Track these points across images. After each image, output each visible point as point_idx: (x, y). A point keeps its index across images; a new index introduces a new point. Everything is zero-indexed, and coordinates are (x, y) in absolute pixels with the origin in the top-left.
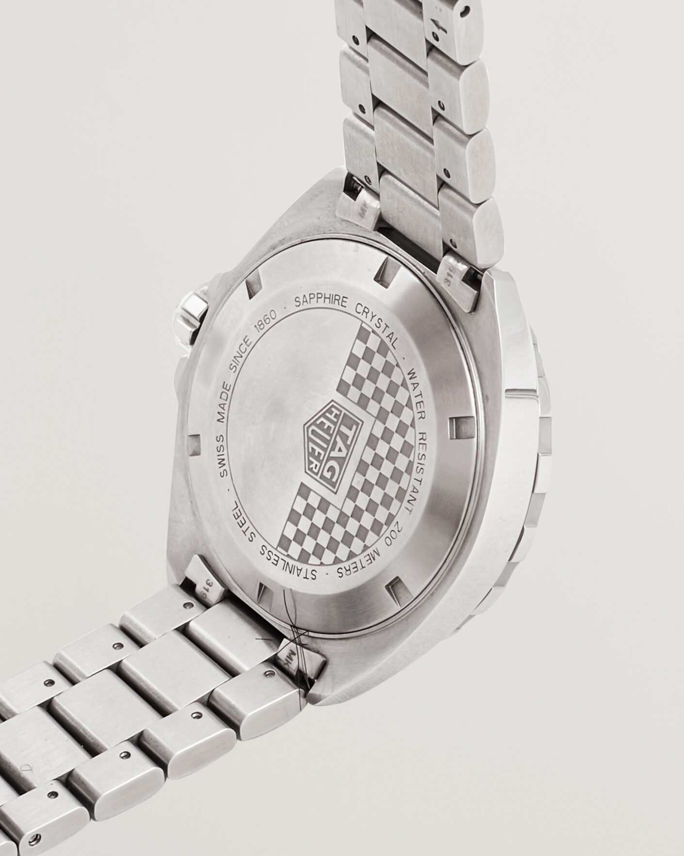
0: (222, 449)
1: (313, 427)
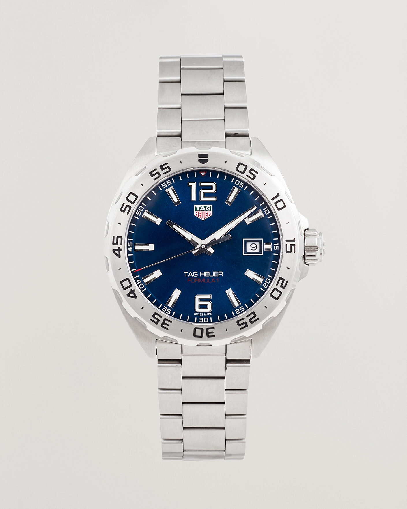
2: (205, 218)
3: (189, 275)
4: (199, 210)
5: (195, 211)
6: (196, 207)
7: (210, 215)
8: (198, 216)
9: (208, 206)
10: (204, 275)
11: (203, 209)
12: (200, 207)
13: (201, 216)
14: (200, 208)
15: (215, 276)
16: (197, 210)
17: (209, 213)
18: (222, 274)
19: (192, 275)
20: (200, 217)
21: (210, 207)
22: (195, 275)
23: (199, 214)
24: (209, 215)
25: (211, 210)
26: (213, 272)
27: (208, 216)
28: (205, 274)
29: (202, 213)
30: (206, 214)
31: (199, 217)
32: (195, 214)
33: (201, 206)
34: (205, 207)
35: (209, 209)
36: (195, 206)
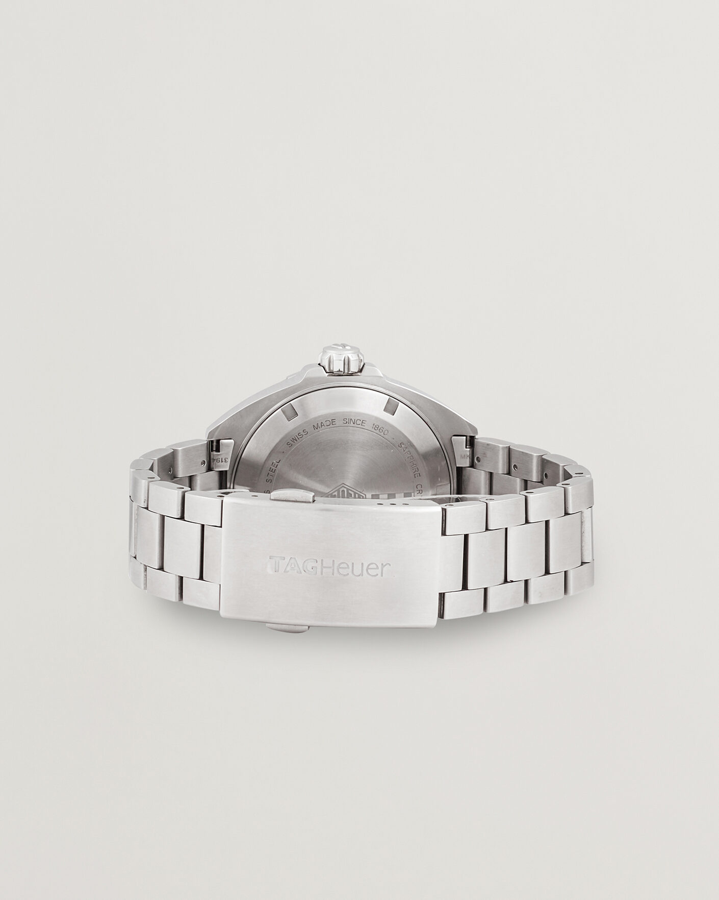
0: (301, 436)
1: (345, 490)
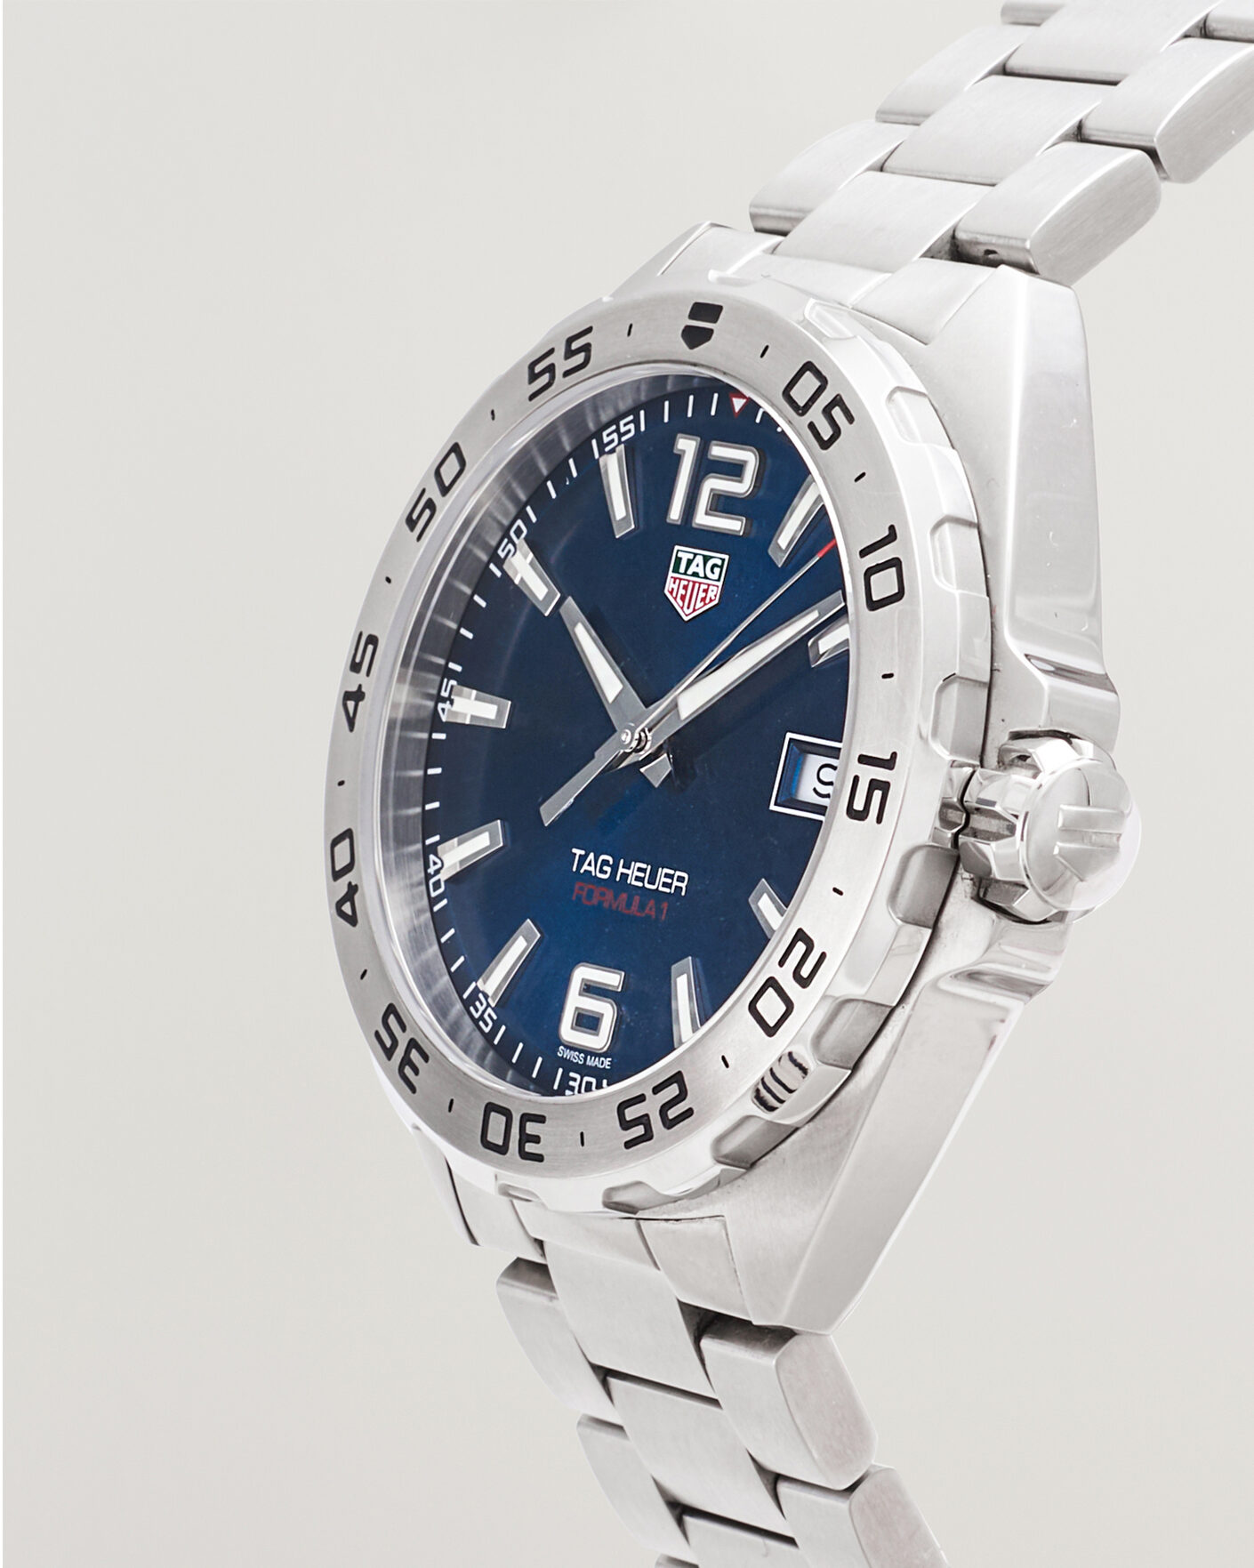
2: (694, 610)
3: (585, 867)
4: (685, 573)
5: (671, 574)
6: (680, 555)
7: (711, 600)
8: (675, 598)
9: (718, 558)
10: (628, 875)
11: (696, 570)
12: (691, 556)
13: (683, 598)
14: (690, 562)
15: (661, 889)
16: (679, 573)
17: (711, 588)
18: (683, 885)
19: (592, 869)
20: (681, 603)
21: (719, 562)
22: (602, 871)
23: (682, 591)
24: (707, 601)
25: (719, 580)
26: (660, 869)
27: (705, 604)
28: (634, 872)
29: (691, 584)
30: (702, 595)
31: (677, 604)
32: (670, 585)
33: (695, 555)
34: (706, 559)
35: (717, 570)
36: (678, 551)
